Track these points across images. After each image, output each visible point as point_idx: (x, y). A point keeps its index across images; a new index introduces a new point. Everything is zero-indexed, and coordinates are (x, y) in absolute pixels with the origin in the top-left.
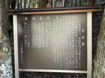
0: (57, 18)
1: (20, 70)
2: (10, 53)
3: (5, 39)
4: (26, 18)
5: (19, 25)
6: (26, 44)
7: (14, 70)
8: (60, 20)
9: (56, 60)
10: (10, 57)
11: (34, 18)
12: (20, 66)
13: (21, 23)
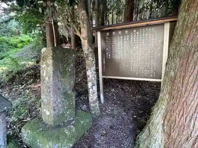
0: (135, 31)
1: (103, 77)
2: (94, 62)
3: (90, 50)
4: (108, 34)
5: (102, 42)
6: (107, 56)
7: (98, 77)
8: (138, 33)
9: (133, 69)
10: (95, 65)
11: (114, 33)
12: (103, 74)
13: (103, 38)
